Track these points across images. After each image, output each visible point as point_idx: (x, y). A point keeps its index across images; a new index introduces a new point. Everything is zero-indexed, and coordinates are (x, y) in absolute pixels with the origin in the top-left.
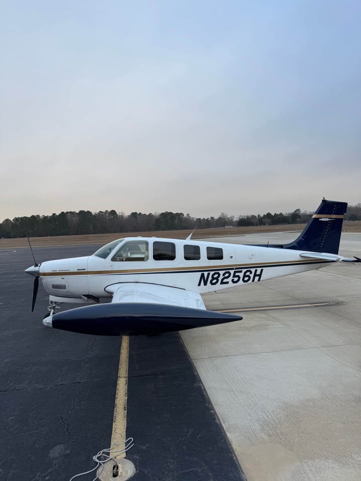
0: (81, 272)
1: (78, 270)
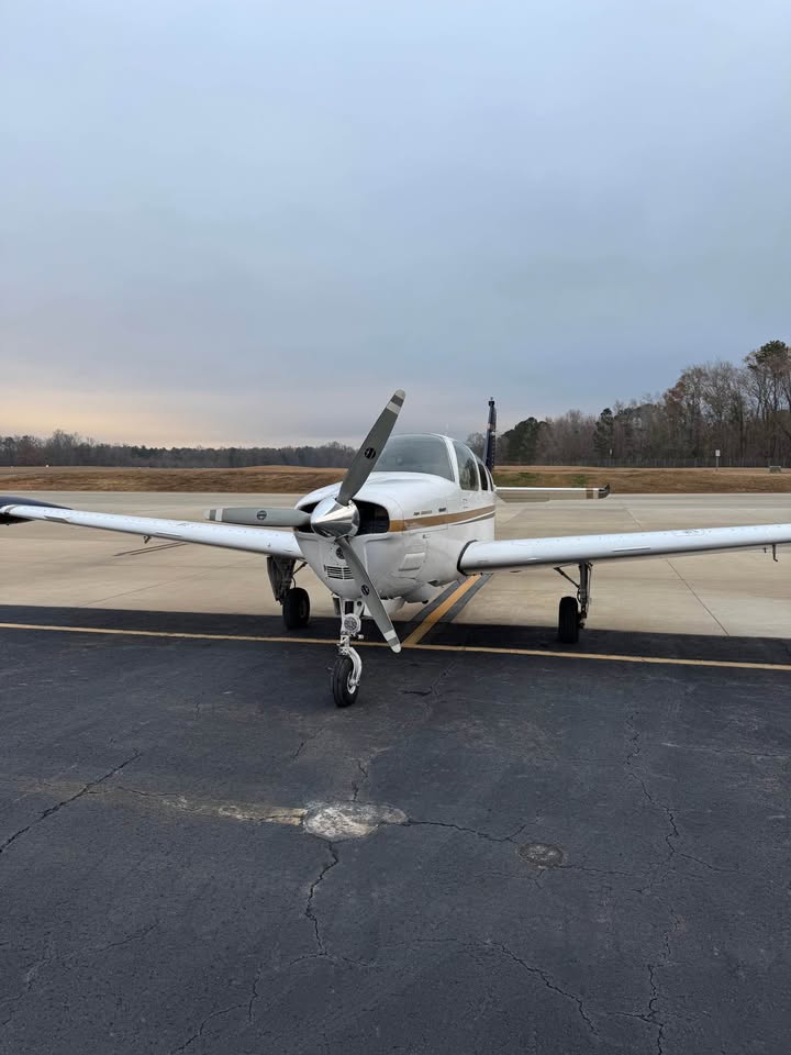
1: (440, 510)
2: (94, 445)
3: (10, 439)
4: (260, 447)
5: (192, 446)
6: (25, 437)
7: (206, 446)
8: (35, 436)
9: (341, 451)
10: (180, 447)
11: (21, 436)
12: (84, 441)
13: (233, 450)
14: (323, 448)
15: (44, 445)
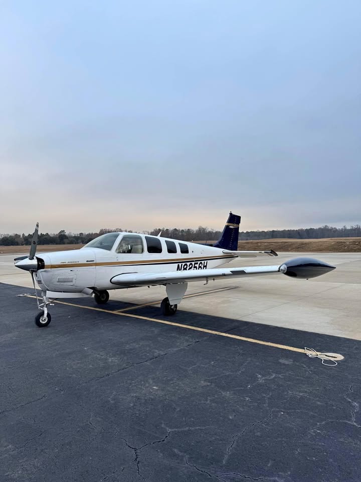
0: (90, 264)
1: (87, 261)
2: (214, 231)
3: (183, 230)
4: (287, 229)
5: (255, 230)
6: (188, 229)
7: (261, 230)
8: (192, 229)
9: (330, 230)
10: (249, 231)
11: (187, 229)
12: (210, 230)
13: (273, 231)
14: (320, 229)
15: (195, 232)
